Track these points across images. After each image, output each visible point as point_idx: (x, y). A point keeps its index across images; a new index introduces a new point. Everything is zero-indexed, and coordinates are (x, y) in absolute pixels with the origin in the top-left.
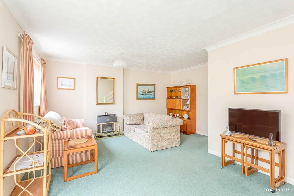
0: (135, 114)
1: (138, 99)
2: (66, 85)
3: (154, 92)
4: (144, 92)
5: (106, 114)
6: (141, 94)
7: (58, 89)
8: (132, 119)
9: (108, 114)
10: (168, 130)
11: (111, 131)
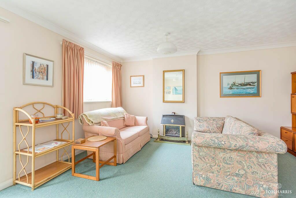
0: (211, 118)
1: (223, 95)
2: (136, 82)
3: (256, 83)
4: (234, 84)
5: (173, 114)
6: (229, 88)
7: (131, 87)
8: (202, 124)
9: (176, 114)
10: (234, 155)
11: (177, 135)
